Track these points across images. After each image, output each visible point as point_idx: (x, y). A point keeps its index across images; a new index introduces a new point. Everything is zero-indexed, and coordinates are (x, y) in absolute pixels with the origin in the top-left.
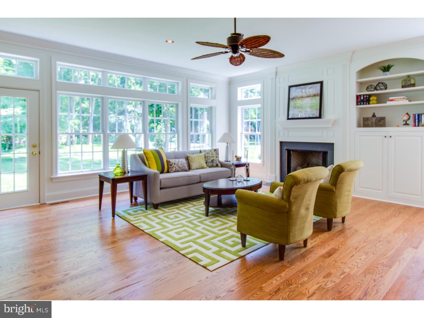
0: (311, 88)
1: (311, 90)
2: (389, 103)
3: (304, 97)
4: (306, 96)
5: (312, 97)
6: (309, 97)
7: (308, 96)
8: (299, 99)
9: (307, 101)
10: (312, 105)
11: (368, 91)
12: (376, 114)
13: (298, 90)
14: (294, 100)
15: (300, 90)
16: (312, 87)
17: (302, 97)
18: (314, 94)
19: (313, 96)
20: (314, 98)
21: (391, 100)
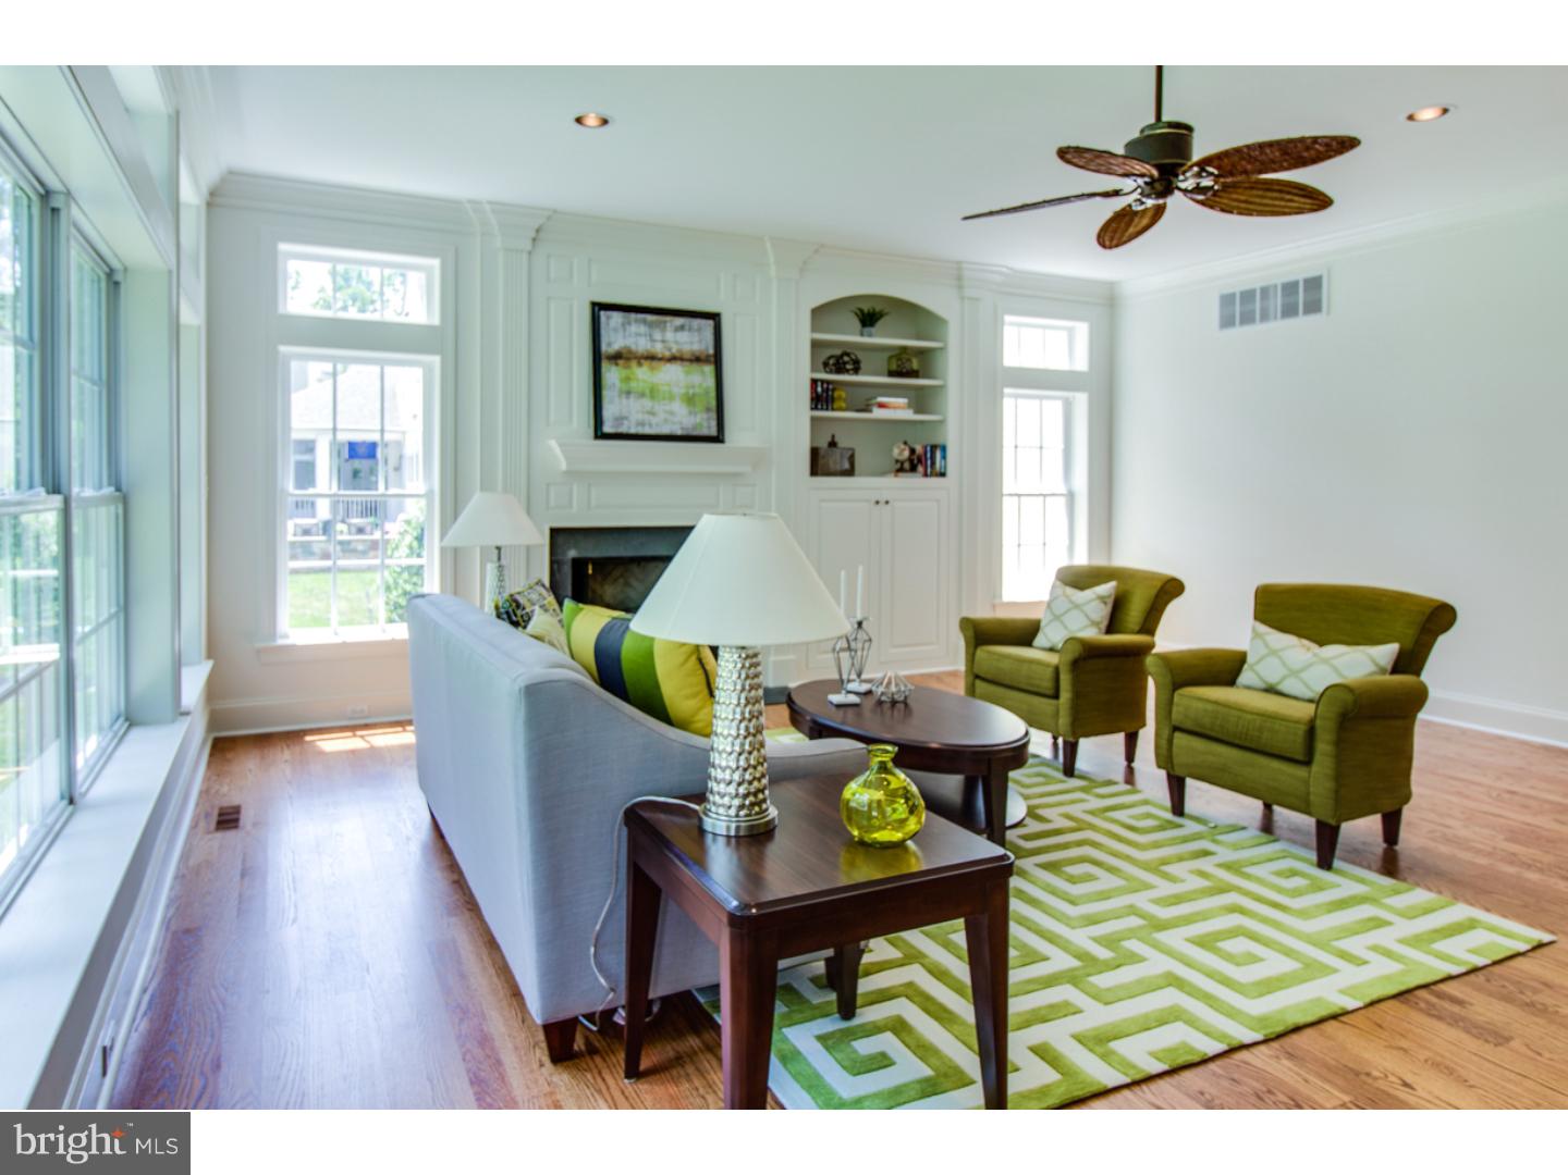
0: (682, 328)
1: (683, 337)
2: (877, 413)
3: (661, 359)
4: (667, 354)
5: (687, 363)
6: (679, 362)
7: (673, 359)
8: (642, 361)
9: (673, 375)
10: (691, 391)
11: (826, 372)
12: (836, 439)
13: (633, 328)
14: (621, 362)
15: (643, 329)
16: (687, 327)
17: (651, 358)
18: (697, 354)
19: (691, 361)
20: (695, 367)
21: (881, 406)
